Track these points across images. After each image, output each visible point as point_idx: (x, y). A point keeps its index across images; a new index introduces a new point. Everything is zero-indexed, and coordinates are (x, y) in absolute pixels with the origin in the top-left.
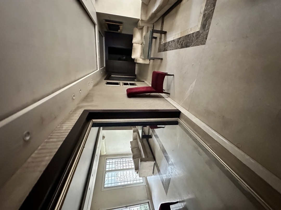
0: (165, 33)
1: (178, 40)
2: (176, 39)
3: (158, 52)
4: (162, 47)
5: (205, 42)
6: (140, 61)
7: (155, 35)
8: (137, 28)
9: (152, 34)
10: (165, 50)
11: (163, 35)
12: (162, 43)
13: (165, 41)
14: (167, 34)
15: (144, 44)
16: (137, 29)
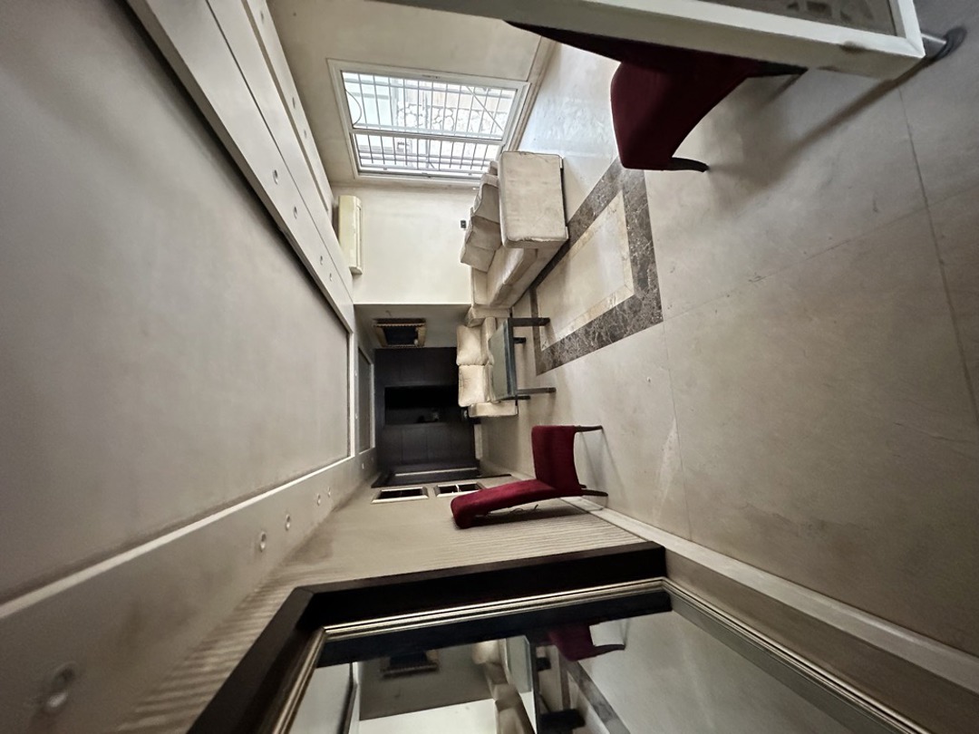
0: (546, 322)
1: (586, 330)
2: (579, 330)
3: (538, 374)
4: (544, 357)
5: (660, 315)
6: (488, 410)
7: (520, 332)
8: (466, 326)
9: (511, 332)
10: (557, 363)
11: (541, 328)
12: (543, 349)
13: (549, 343)
14: (552, 322)
15: (491, 364)
16: (467, 328)
